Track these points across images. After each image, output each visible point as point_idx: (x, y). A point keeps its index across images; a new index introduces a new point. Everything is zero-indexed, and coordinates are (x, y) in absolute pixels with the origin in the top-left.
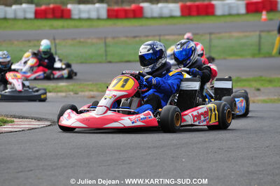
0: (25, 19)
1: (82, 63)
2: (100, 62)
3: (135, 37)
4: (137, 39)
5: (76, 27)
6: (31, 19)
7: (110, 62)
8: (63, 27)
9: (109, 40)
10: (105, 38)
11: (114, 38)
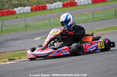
0: (59, 8)
1: (84, 23)
2: (92, 22)
3: (104, 10)
4: (105, 10)
5: (80, 9)
6: (61, 8)
7: (96, 21)
8: (75, 9)
9: (94, 12)
10: (92, 12)
11: (96, 11)
